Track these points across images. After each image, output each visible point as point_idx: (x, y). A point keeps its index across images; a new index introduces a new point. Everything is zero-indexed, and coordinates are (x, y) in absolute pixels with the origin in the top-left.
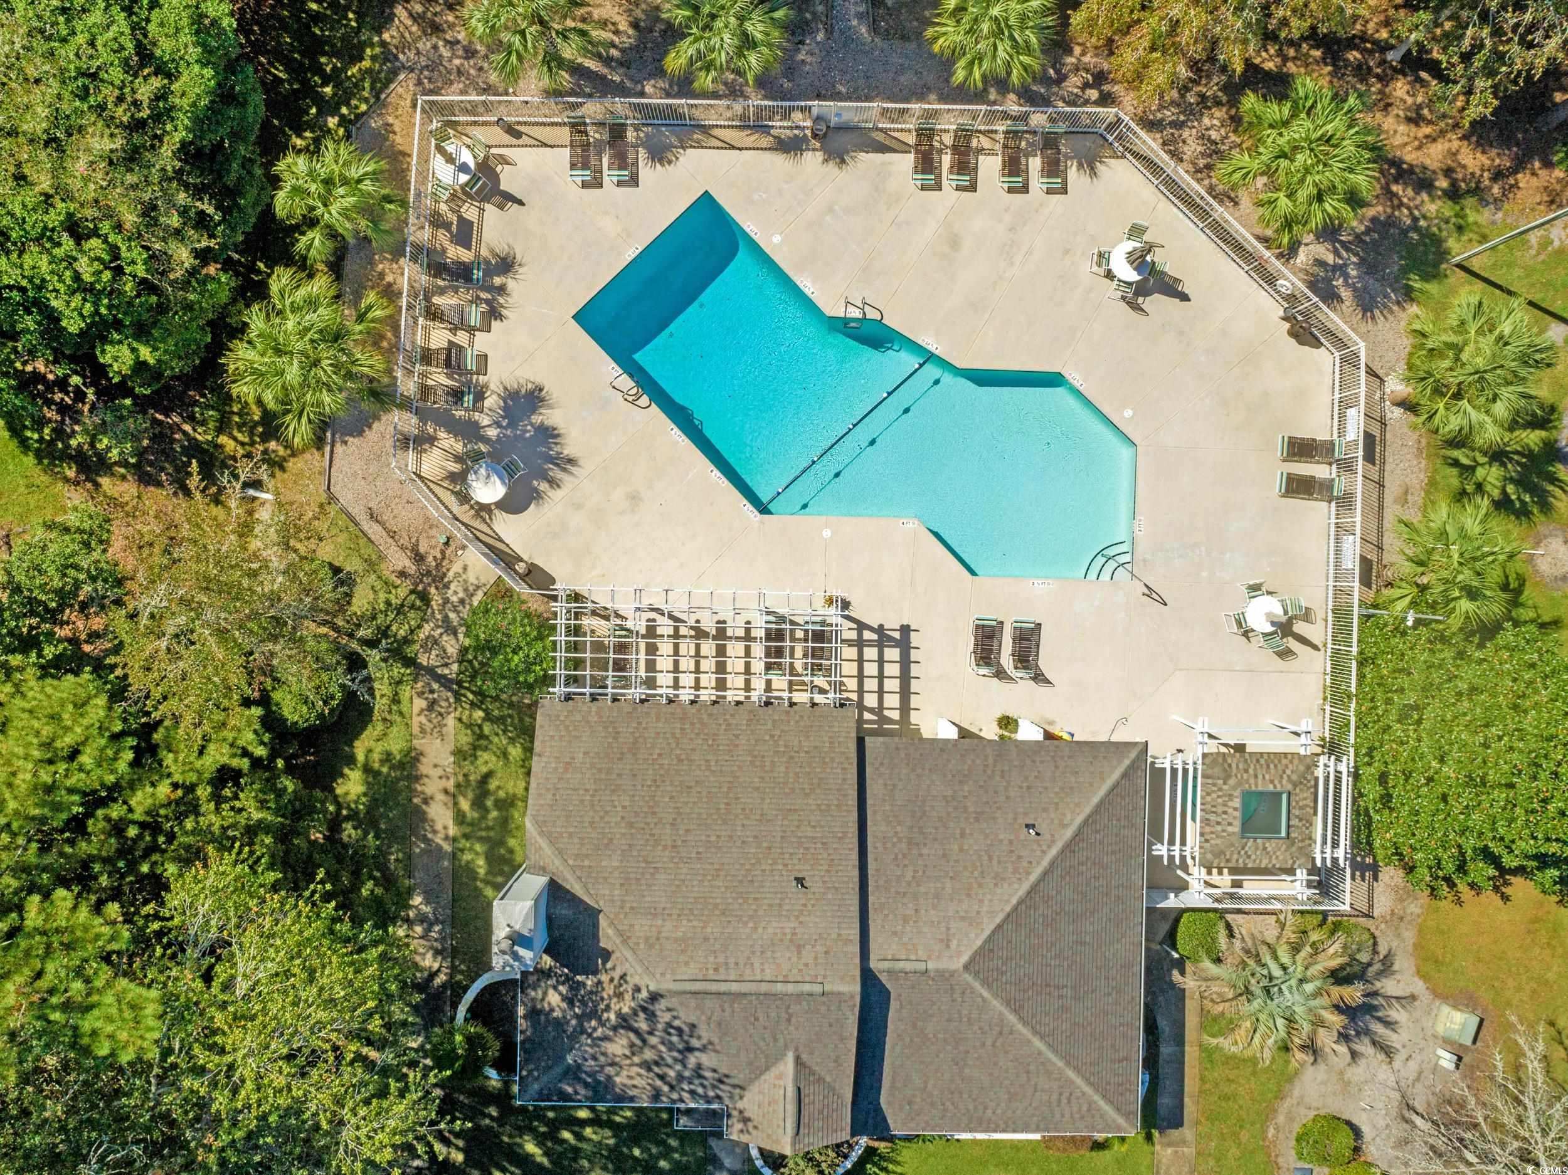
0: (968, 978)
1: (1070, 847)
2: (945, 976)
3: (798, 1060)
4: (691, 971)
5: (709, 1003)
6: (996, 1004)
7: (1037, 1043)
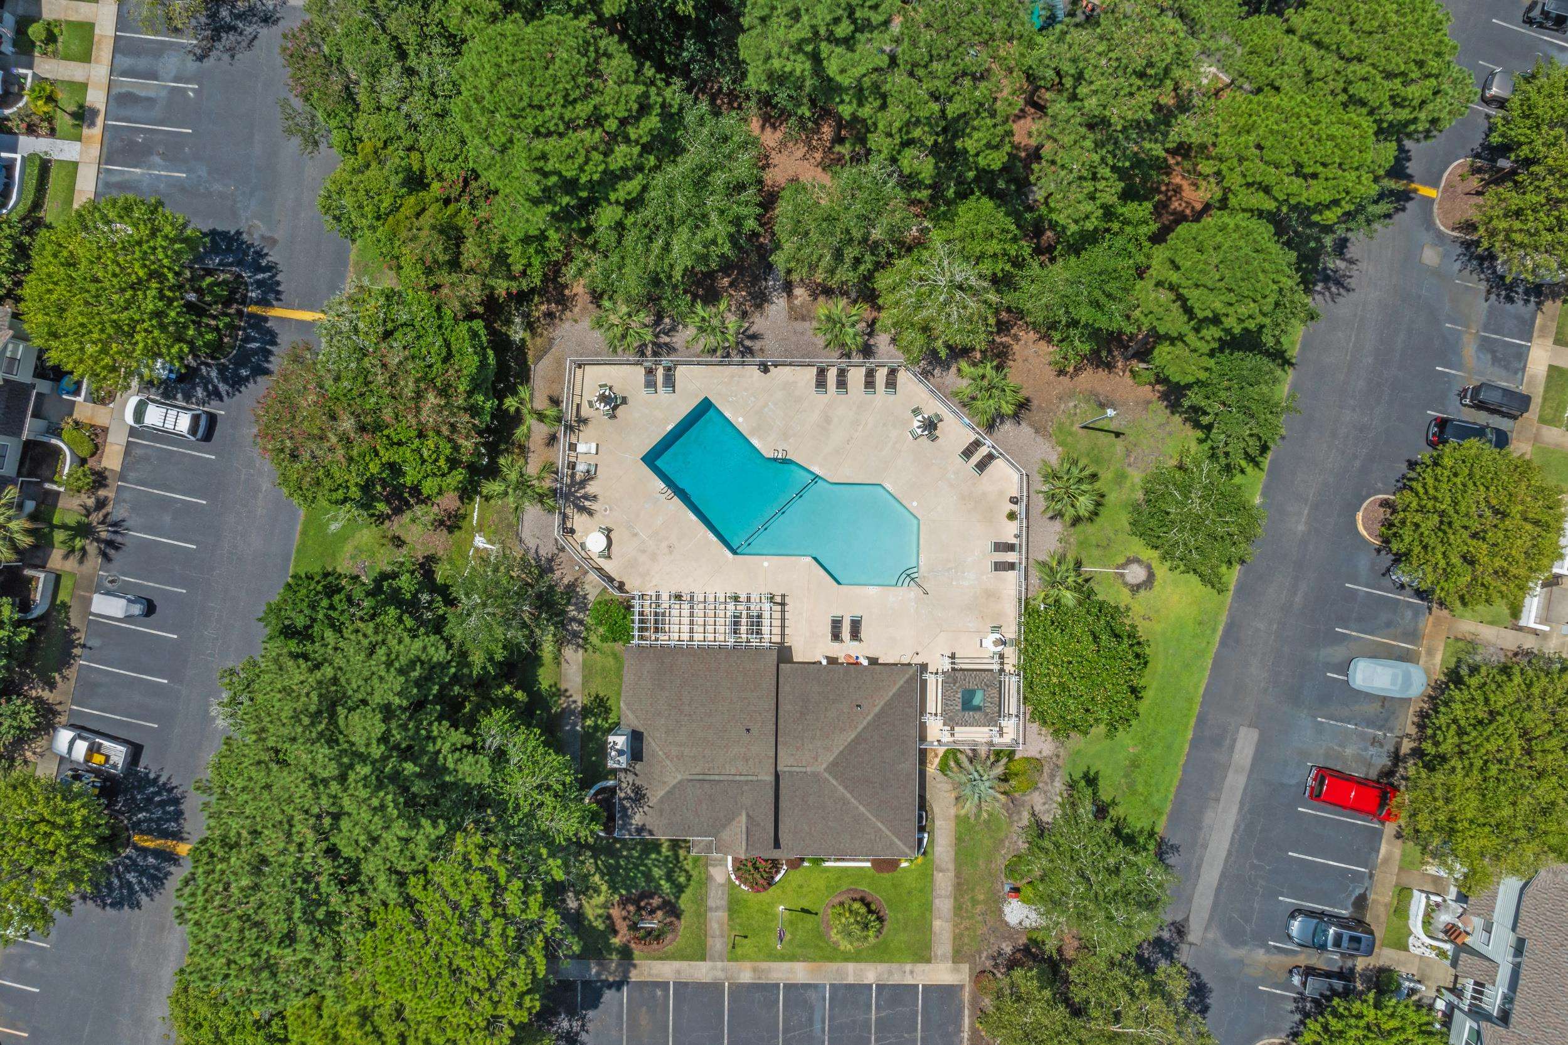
0: (826, 775)
1: (878, 716)
2: (815, 775)
3: (748, 815)
4: (698, 770)
5: (707, 786)
6: (841, 788)
7: (861, 808)
